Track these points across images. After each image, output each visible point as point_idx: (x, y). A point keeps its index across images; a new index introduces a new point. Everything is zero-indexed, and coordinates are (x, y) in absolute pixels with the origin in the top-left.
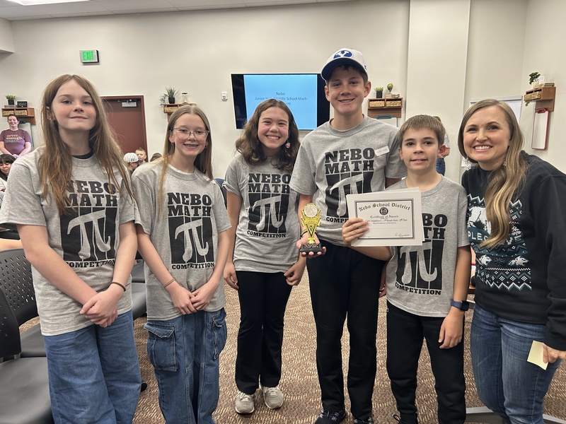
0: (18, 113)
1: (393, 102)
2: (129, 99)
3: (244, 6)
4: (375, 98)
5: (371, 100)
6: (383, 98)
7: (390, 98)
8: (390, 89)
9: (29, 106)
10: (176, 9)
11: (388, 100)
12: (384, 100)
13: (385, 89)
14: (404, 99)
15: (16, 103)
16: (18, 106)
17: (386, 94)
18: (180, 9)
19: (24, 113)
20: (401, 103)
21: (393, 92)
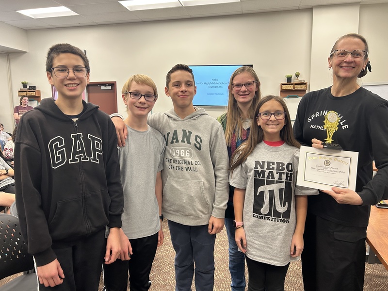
0: (29, 94)
1: (300, 86)
2: (106, 84)
3: (189, 17)
4: (286, 82)
5: (283, 84)
6: (292, 82)
7: (298, 82)
8: (297, 76)
9: (37, 89)
10: (140, 20)
11: (296, 84)
12: (293, 84)
13: (294, 76)
14: (308, 84)
15: (28, 87)
16: (29, 89)
17: (294, 79)
18: (144, 20)
19: (33, 94)
20: (306, 86)
21: (300, 78)
